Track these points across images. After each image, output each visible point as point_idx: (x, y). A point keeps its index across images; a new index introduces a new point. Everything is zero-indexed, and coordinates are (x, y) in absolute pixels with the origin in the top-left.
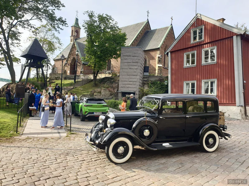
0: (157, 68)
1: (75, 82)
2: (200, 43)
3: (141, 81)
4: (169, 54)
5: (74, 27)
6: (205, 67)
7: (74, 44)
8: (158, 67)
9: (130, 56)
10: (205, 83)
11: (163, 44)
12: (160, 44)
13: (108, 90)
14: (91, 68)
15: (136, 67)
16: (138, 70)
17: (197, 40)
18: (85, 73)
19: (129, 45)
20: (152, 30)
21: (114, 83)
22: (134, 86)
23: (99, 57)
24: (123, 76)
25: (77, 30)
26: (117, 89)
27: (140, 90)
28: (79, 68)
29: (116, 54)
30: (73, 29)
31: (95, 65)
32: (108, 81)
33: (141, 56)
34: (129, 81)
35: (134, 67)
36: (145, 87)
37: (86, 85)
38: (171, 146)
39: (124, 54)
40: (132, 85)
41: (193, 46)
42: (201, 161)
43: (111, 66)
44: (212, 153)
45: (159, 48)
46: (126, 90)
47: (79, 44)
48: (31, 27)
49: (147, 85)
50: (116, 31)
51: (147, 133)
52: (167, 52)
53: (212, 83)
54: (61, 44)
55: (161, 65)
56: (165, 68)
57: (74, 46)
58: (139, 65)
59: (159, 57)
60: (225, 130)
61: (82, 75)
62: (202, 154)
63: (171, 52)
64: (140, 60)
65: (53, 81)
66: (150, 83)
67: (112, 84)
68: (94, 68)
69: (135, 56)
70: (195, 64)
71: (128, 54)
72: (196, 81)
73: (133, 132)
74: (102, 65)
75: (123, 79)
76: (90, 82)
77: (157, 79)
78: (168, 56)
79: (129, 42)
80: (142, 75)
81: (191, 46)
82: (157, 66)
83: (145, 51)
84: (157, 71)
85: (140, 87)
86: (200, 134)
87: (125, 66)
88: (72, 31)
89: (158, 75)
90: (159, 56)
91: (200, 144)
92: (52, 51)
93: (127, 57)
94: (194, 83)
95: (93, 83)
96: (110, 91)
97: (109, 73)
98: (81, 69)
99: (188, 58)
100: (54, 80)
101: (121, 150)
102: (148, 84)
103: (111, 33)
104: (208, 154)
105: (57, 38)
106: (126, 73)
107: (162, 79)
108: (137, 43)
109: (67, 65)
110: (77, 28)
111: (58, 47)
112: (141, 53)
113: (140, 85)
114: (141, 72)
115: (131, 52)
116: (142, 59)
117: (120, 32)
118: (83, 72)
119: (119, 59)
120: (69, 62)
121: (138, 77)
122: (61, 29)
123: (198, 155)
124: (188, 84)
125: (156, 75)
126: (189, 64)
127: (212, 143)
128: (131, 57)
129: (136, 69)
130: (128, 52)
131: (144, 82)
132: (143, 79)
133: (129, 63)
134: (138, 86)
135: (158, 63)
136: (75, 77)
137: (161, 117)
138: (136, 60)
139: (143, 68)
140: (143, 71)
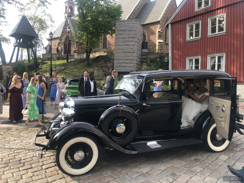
0: (157, 44)
1: (68, 62)
2: (206, 10)
3: (139, 59)
4: (170, 25)
5: (67, 3)
6: (211, 39)
7: (67, 21)
8: (159, 42)
9: (125, 30)
10: (212, 58)
11: (163, 17)
12: (161, 16)
13: (101, 70)
14: (83, 46)
15: (133, 43)
16: (135, 46)
17: (203, 7)
18: (79, 53)
19: (126, 19)
20: (152, 2)
21: (109, 62)
22: (131, 64)
23: (91, 33)
24: (118, 54)
25: (71, 7)
26: (112, 69)
27: (137, 69)
28: (73, 47)
29: (111, 29)
30: (67, 5)
31: (87, 42)
32: (102, 60)
33: (138, 30)
34: (125, 60)
35: (130, 42)
36: (143, 65)
37: (78, 65)
38: (159, 146)
39: (119, 29)
40: (128, 63)
41: (197, 14)
42: (204, 169)
43: (107, 43)
44: (220, 153)
45: (159, 22)
46: (122, 70)
47: (72, 21)
48: (16, 2)
49: (145, 64)
50: (109, 3)
51: (121, 128)
52: (167, 23)
53: (219, 58)
54: (53, 22)
55: (162, 41)
56: (166, 44)
57: (67, 24)
58: (135, 41)
59: (159, 32)
60: (240, 120)
61: (76, 54)
62: (205, 156)
63: (172, 24)
64: (136, 34)
65: (46, 62)
66: (148, 61)
67: (107, 63)
68: (87, 45)
69: (132, 31)
70: (200, 36)
71: (123, 29)
72: (200, 57)
73: (100, 128)
74: (94, 42)
75: (118, 57)
76: (83, 61)
77: (157, 56)
78: (168, 29)
79: (125, 16)
80: (139, 52)
81: (195, 15)
82: (157, 41)
83: (144, 25)
84: (157, 48)
85: (138, 66)
86: (203, 127)
87: (120, 42)
88: (66, 7)
89: (159, 52)
90: (160, 30)
91: (203, 142)
92: (44, 30)
93: (122, 32)
94: (199, 59)
95: (85, 63)
96: (103, 71)
97: (105, 52)
98: (75, 48)
99: (191, 29)
100: (46, 60)
101: (79, 155)
102: (147, 62)
103: (105, 5)
104: (214, 156)
105: (49, 15)
106: (122, 50)
107: (162, 56)
108: (135, 16)
109: (61, 44)
110: (71, 4)
111: (51, 25)
112: (139, 26)
113: (137, 64)
114: (139, 49)
115: (126, 26)
116: (139, 34)
117: (115, 4)
118: (77, 52)
119: (114, 35)
120: (63, 41)
121: (135, 54)
122: (49, 3)
123: (199, 157)
124: (191, 61)
125: (157, 52)
126: (193, 37)
127: (220, 140)
128: (127, 32)
129: (133, 45)
130: (124, 26)
131: (143, 60)
132: (141, 56)
133: (125, 38)
134: (136, 65)
135: (159, 39)
136: (68, 56)
137: (144, 104)
138: (133, 35)
139: (141, 45)
140: (141, 48)
